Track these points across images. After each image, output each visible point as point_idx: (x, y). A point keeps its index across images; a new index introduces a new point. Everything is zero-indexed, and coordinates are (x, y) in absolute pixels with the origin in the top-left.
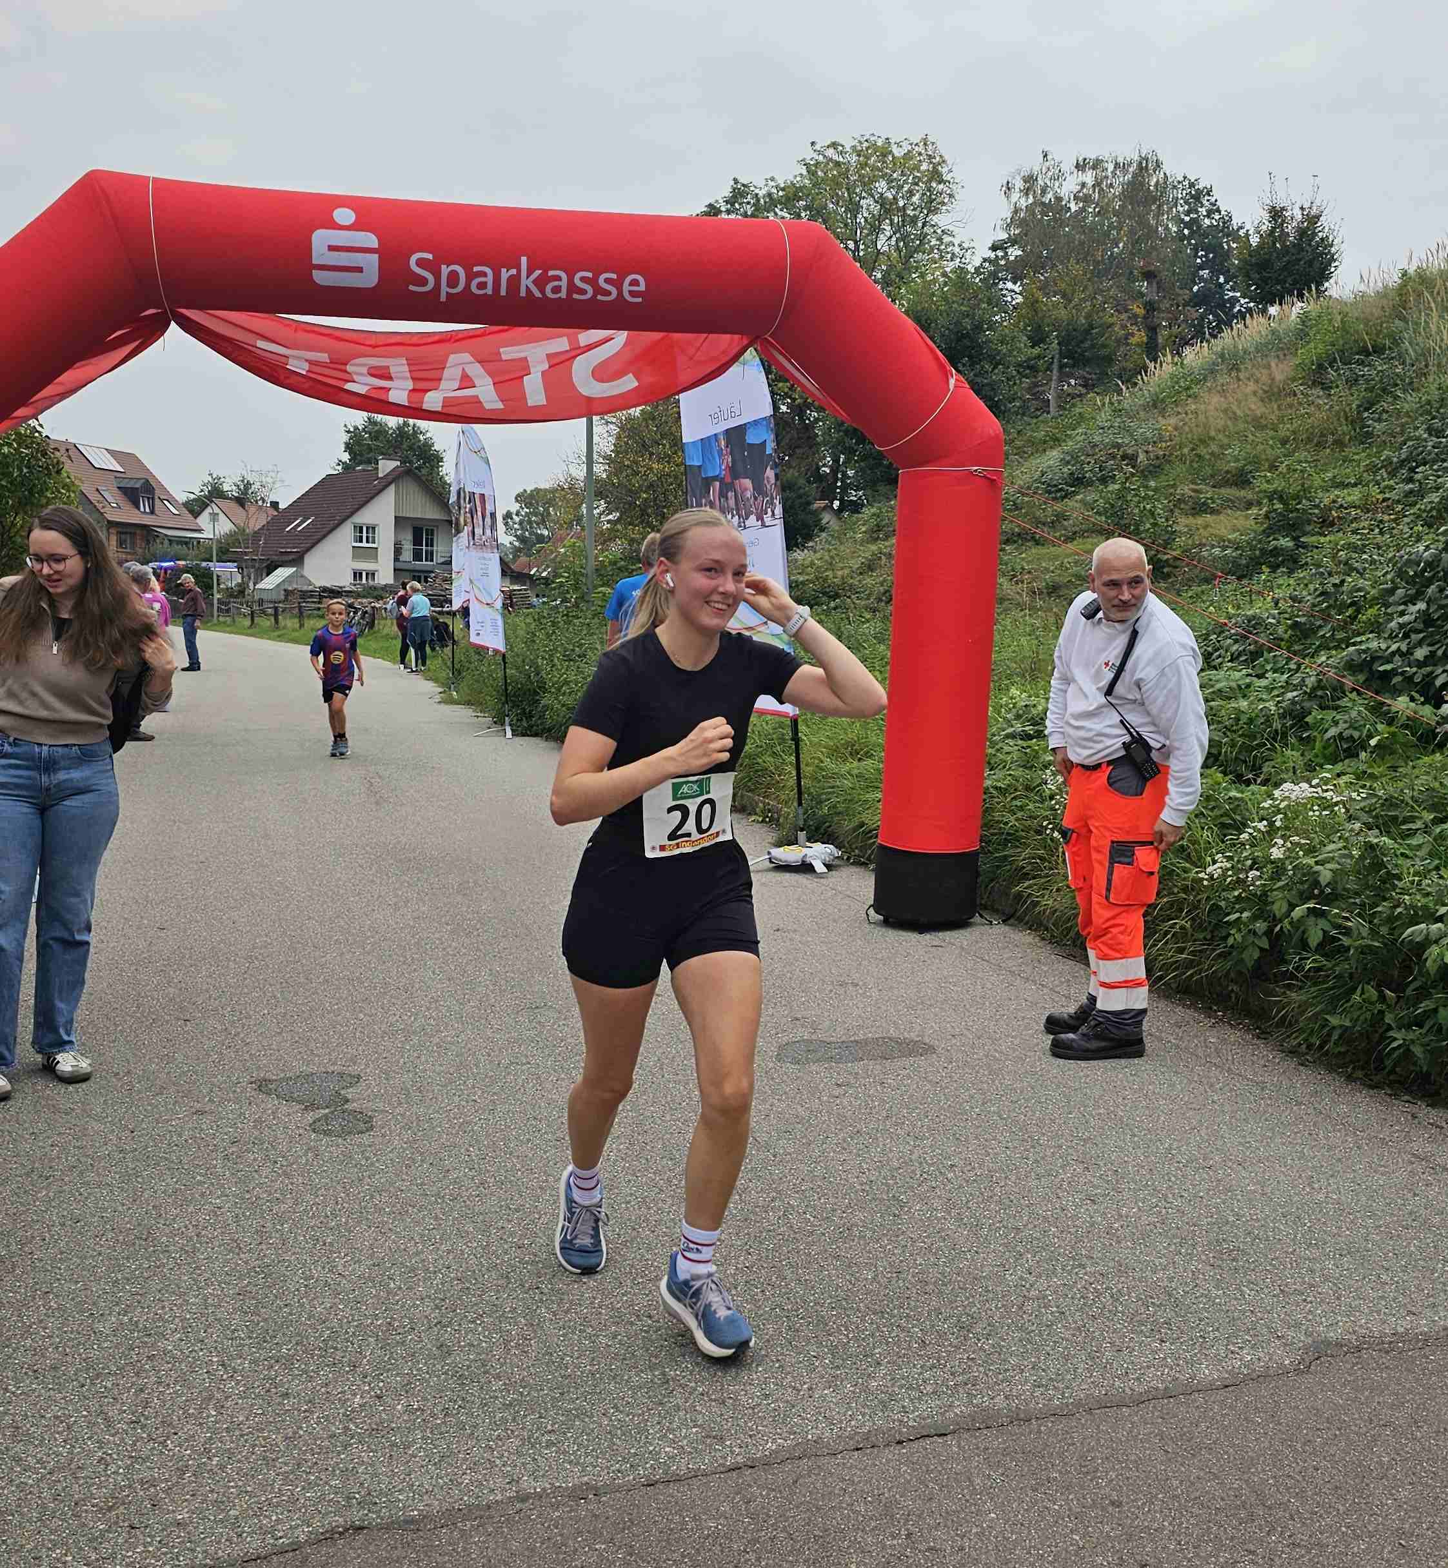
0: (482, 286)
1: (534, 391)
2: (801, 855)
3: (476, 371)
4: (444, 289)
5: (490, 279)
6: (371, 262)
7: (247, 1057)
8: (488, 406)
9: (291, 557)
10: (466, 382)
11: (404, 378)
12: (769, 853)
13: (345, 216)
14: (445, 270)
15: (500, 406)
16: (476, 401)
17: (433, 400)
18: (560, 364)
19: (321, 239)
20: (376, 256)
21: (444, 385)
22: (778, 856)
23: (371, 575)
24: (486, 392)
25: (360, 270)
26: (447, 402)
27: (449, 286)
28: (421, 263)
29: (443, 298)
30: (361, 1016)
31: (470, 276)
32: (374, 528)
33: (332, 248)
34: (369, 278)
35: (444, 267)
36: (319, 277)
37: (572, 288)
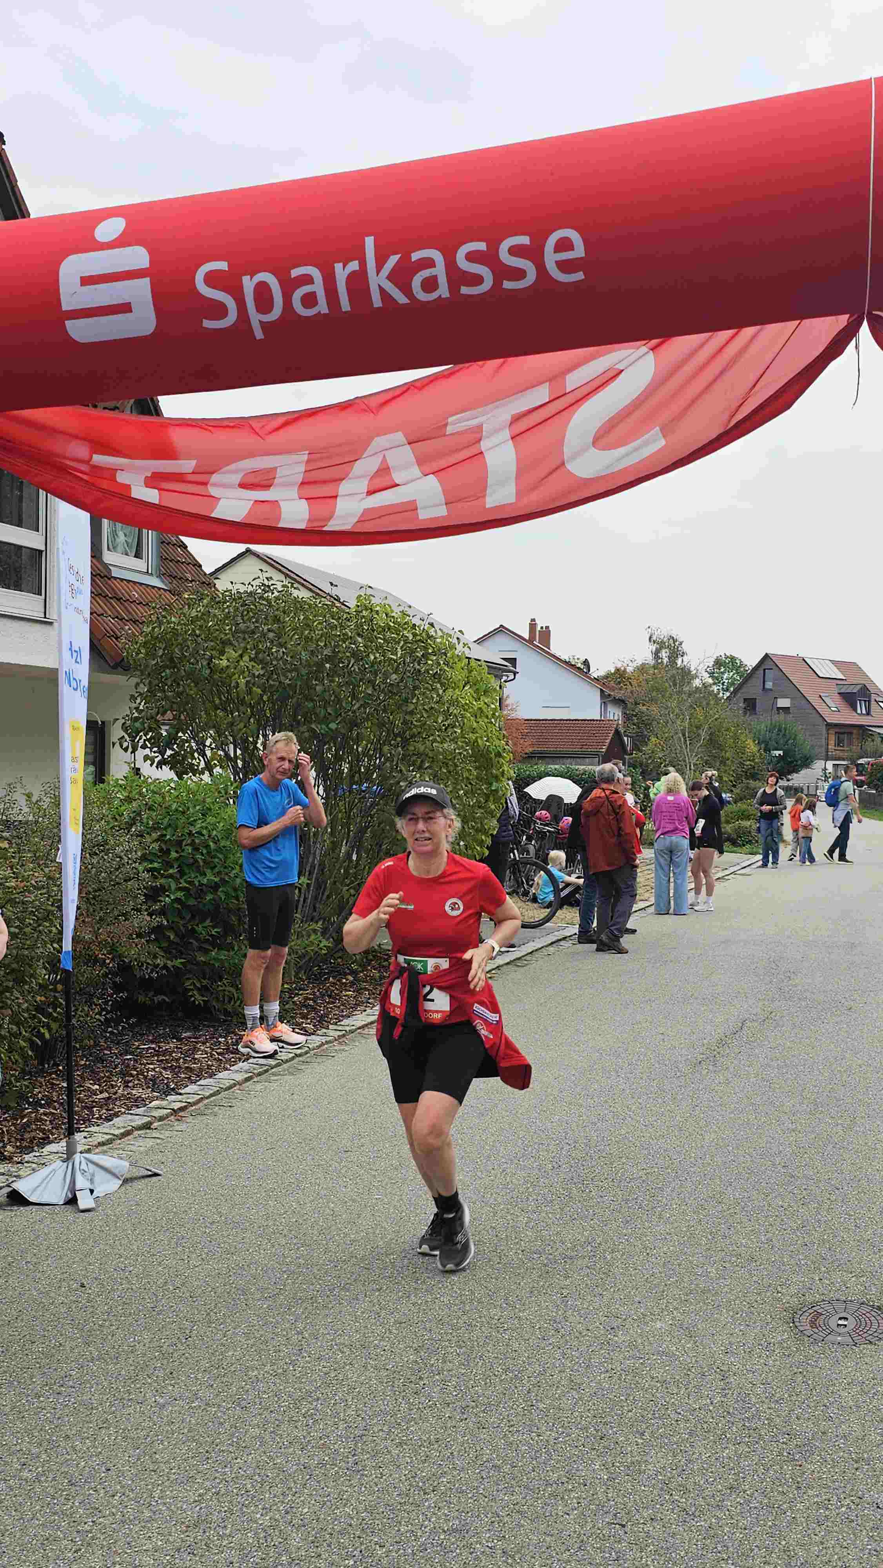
0: (310, 300)
4: (256, 318)
5: (318, 287)
6: (141, 295)
14: (249, 284)
17: (342, 515)
19: (71, 270)
20: (146, 281)
24: (421, 493)
25: (126, 308)
27: (260, 310)
28: (211, 279)
29: (259, 334)
33: (87, 281)
34: (143, 319)
35: (246, 279)
36: (77, 331)
37: (457, 277)
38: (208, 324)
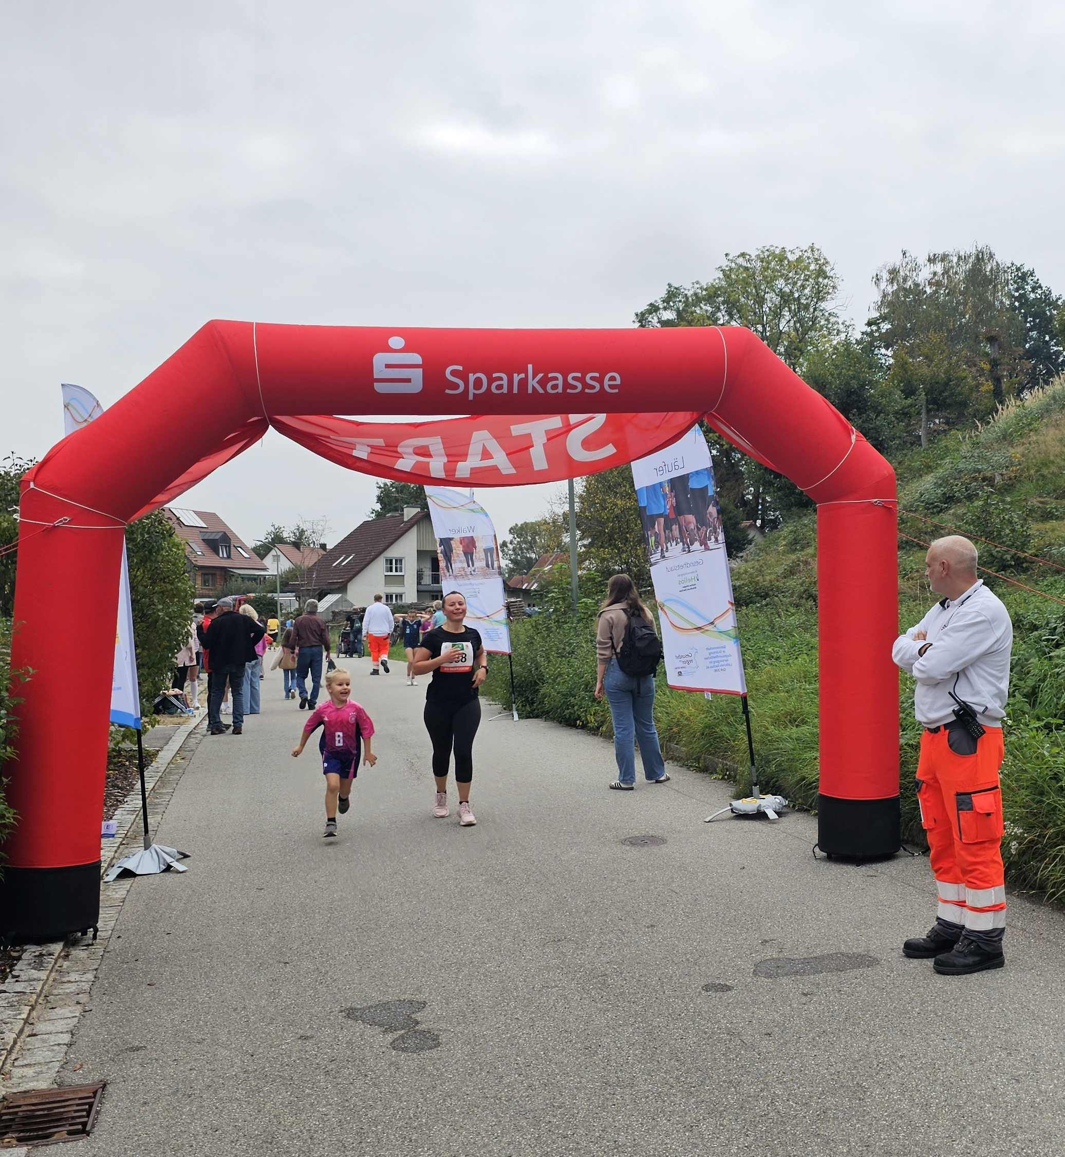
0: (500, 387)
1: (539, 459)
2: (757, 805)
3: (493, 446)
4: (472, 391)
5: (505, 382)
6: (417, 375)
7: (336, 990)
8: (504, 472)
9: (337, 586)
10: (486, 455)
11: (441, 455)
12: (731, 805)
13: (396, 342)
14: (472, 377)
15: (513, 471)
16: (495, 469)
17: (463, 469)
18: (556, 438)
19: (380, 360)
20: (421, 370)
21: (469, 458)
22: (739, 807)
23: (399, 596)
24: (501, 461)
25: (408, 380)
26: (474, 471)
27: (475, 388)
28: (454, 373)
29: (471, 397)
30: (422, 953)
31: (491, 381)
32: (401, 561)
33: (388, 366)
34: (416, 386)
35: (471, 375)
36: (379, 388)
37: (566, 385)
38: (447, 391)
